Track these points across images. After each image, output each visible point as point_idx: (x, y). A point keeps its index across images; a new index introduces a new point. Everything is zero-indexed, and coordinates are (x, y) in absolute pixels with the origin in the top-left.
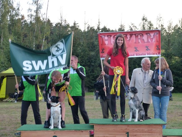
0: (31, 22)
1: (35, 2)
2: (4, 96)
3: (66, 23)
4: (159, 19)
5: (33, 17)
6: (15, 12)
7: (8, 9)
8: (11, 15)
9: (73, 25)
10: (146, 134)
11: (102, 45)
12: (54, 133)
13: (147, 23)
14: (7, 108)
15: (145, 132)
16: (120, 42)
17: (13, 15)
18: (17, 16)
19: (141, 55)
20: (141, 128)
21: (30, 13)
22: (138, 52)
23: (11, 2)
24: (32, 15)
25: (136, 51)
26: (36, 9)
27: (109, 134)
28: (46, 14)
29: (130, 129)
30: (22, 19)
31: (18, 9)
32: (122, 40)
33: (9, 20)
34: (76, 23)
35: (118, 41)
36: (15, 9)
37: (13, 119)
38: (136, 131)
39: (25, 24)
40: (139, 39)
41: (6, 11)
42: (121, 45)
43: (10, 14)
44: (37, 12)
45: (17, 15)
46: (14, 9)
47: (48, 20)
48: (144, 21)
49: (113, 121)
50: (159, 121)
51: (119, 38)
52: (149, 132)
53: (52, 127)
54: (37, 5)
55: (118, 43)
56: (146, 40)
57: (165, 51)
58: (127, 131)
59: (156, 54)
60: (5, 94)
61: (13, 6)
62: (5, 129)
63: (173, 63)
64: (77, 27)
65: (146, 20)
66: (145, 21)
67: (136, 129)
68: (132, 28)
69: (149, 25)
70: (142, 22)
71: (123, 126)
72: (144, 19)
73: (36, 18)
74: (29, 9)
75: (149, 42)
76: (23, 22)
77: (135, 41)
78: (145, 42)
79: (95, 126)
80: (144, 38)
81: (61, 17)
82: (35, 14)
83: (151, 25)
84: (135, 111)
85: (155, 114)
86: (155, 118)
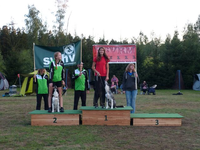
0: (56, 36)
1: (59, 21)
2: (31, 91)
3: (83, 37)
4: (153, 34)
5: (57, 32)
6: (43, 28)
7: (38, 26)
8: (40, 30)
9: (88, 38)
10: (119, 117)
11: (95, 53)
12: (55, 116)
13: (143, 37)
14: (31, 100)
15: (118, 115)
16: (102, 51)
17: (42, 31)
18: (44, 32)
19: (122, 62)
20: (115, 113)
21: (54, 29)
22: (119, 60)
23: (40, 21)
24: (56, 31)
25: (118, 59)
26: (59, 26)
27: (93, 117)
28: (66, 30)
29: (107, 113)
30: (49, 33)
31: (46, 26)
32: (103, 51)
33: (38, 34)
34: (91, 36)
36: (43, 26)
37: (32, 107)
38: (112, 115)
39: (52, 37)
40: (121, 51)
41: (36, 27)
42: (102, 54)
43: (39, 30)
44: (59, 28)
45: (45, 30)
46: (42, 26)
47: (70, 34)
48: (141, 35)
49: (95, 108)
52: (121, 116)
54: (60, 23)
55: (101, 52)
56: (125, 52)
57: (153, 58)
58: (106, 114)
60: (32, 90)
61: (41, 24)
62: (25, 113)
63: (159, 67)
64: (91, 40)
65: (143, 35)
66: (142, 36)
67: (112, 113)
69: (145, 38)
70: (140, 36)
71: (103, 111)
72: (141, 34)
73: (59, 32)
74: (54, 26)
75: (128, 53)
76: (50, 36)
77: (118, 52)
78: (125, 53)
79: (83, 111)
80: (124, 50)
81: (75, 33)
82: (58, 30)
83: (146, 38)
84: (111, 100)
85: (128, 103)
86: (127, 106)
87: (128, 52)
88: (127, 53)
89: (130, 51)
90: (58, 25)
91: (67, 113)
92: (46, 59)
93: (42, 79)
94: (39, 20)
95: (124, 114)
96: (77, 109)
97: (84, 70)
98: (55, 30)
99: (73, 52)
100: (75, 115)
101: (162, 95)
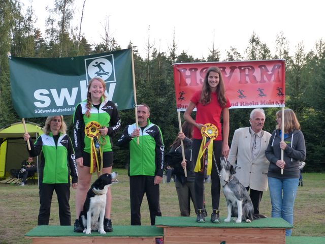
0: (52, 42)
1: (61, 7)
3: (115, 46)
4: (281, 41)
5: (55, 34)
6: (23, 23)
7: (12, 18)
8: (16, 29)
11: (180, 85)
12: (93, 241)
13: (259, 47)
14: (7, 196)
15: (255, 242)
16: (214, 79)
17: (20, 30)
18: (26, 32)
19: (250, 104)
20: (247, 235)
21: (50, 27)
22: (243, 100)
23: (17, 6)
24: (53, 31)
25: (240, 97)
26: (60, 20)
28: (79, 29)
29: (228, 236)
30: (36, 37)
31: (30, 19)
33: (12, 38)
34: (133, 45)
35: (209, 79)
36: (23, 18)
37: (17, 216)
38: (239, 240)
39: (42, 45)
40: (247, 75)
41: (8, 22)
43: (14, 27)
44: (62, 24)
45: (27, 29)
46: (21, 19)
47: (84, 39)
48: (254, 43)
49: (198, 221)
50: (280, 222)
51: (212, 74)
52: (263, 242)
53: (88, 231)
54: (63, 12)
55: (210, 82)
56: (258, 78)
57: (291, 98)
58: (223, 239)
59: (277, 103)
60: (4, 170)
61: (19, 13)
62: (4, 233)
63: (305, 119)
64: (135, 53)
65: (258, 43)
66: (256, 45)
67: (239, 236)
68: (232, 56)
69: (263, 52)
70: (250, 46)
71: (216, 230)
72: (253, 41)
73: (61, 35)
74: (49, 20)
75: (265, 82)
76: (37, 42)
77: (239, 80)
78: (257, 82)
79: (165, 230)
80: (255, 74)
81: (107, 35)
82: (59, 29)
83: (266, 51)
84: (236, 203)
85: (273, 210)
86: (272, 216)
87: (265, 79)
88: (262, 81)
89: (271, 75)
90: (58, 17)
91: (125, 234)
92: (41, 94)
93: (54, 145)
94: (14, 5)
95: (270, 237)
96: (139, 224)
97: (151, 125)
98: (52, 29)
99: (111, 78)
100: (146, 240)
101: (317, 186)
